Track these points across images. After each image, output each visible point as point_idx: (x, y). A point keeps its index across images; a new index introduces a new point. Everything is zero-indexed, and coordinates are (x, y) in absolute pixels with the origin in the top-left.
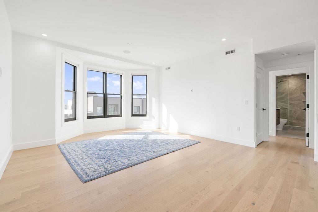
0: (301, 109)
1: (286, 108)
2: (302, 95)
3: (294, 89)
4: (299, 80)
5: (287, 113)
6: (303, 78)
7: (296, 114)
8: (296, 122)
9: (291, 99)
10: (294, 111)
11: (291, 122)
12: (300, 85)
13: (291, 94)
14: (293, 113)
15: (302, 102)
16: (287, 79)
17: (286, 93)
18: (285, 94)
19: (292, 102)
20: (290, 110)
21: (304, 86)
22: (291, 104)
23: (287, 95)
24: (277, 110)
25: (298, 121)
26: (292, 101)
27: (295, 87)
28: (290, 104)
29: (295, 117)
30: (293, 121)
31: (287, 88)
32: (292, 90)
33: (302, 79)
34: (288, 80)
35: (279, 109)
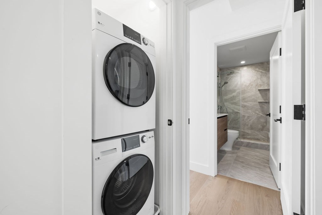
0: (256, 113)
1: (237, 112)
2: (257, 93)
3: (248, 85)
4: (253, 71)
5: (239, 119)
6: (259, 69)
7: (250, 120)
8: (249, 132)
9: (244, 99)
10: (249, 116)
11: (244, 132)
12: (255, 79)
13: (244, 92)
14: (246, 119)
15: (258, 103)
16: (239, 70)
17: (238, 91)
18: (236, 92)
19: (245, 104)
20: (243, 114)
21: (259, 80)
22: (244, 106)
23: (239, 93)
24: (218, 118)
25: (253, 131)
26: (246, 102)
27: (249, 82)
28: (242, 107)
29: (249, 125)
30: (247, 131)
31: (239, 83)
32: (246, 86)
33: (257, 69)
34: (240, 72)
35: (226, 116)
